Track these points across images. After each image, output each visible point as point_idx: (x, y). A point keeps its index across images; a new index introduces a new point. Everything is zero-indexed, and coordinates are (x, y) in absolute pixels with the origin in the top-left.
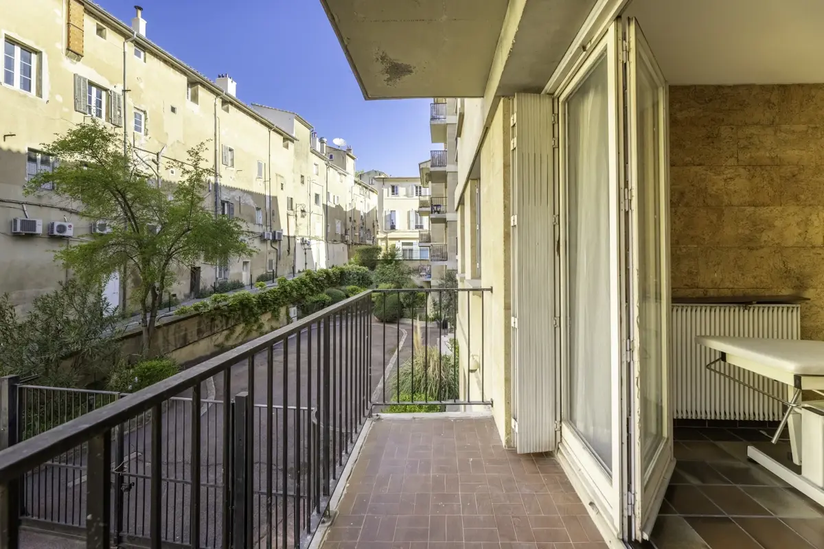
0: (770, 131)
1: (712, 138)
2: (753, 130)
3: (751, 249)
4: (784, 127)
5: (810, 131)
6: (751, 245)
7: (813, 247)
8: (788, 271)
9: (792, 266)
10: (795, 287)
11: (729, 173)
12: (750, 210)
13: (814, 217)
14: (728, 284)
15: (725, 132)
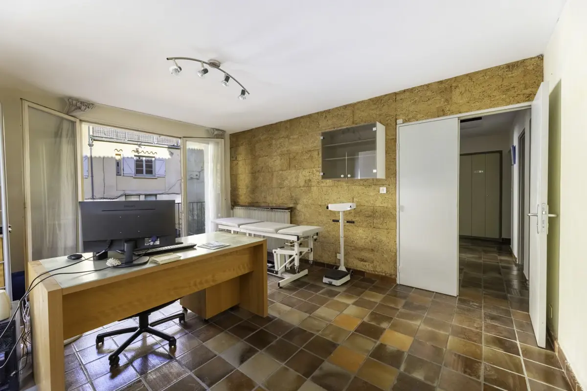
0: (287, 139)
1: (270, 145)
2: (281, 140)
3: (281, 188)
4: (291, 137)
5: (300, 137)
6: (281, 186)
7: (300, 187)
8: (292, 197)
9: (293, 195)
10: (294, 204)
11: (275, 158)
12: (281, 172)
13: (300, 174)
14: (274, 202)
15: (274, 142)
